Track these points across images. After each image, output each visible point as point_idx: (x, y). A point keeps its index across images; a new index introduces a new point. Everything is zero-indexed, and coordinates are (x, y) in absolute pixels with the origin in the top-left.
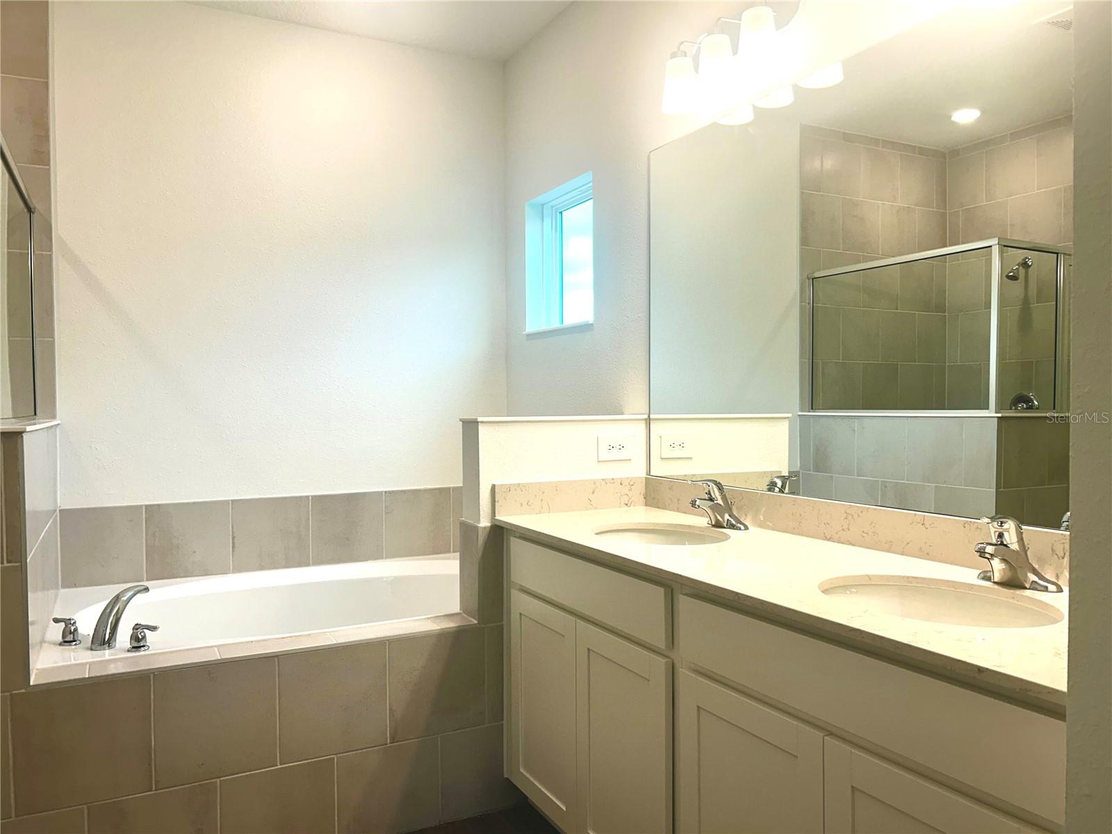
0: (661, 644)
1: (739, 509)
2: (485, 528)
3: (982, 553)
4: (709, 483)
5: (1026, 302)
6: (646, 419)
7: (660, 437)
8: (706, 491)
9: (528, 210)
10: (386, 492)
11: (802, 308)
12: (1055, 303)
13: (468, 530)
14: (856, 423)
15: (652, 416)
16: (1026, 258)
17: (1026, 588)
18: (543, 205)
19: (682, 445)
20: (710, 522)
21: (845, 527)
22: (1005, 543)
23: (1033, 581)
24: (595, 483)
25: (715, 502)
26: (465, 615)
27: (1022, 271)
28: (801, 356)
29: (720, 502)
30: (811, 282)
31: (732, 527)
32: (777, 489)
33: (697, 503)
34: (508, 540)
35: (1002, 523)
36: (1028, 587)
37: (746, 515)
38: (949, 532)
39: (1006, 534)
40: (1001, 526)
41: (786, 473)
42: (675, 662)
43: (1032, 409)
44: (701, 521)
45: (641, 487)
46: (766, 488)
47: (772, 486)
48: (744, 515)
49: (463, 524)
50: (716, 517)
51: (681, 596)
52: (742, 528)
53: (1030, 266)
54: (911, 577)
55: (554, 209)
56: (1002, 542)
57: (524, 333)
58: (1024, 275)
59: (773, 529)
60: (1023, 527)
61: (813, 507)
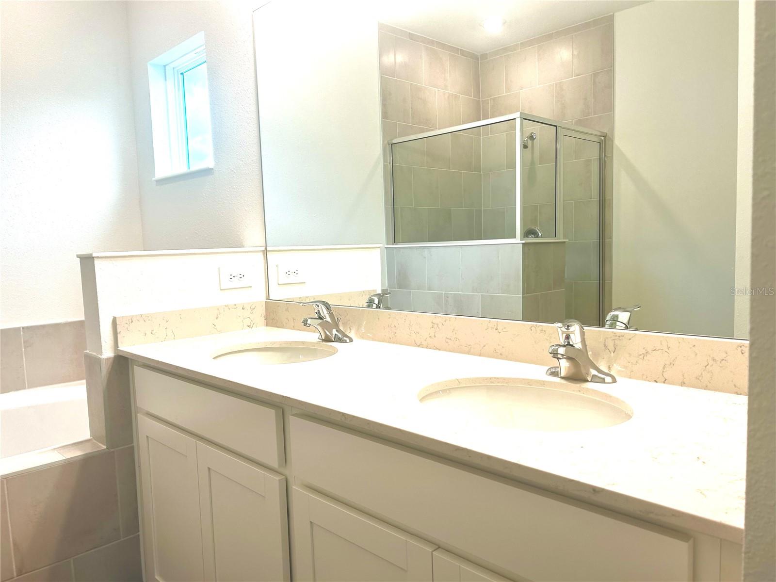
0: (274, 463)
1: (344, 324)
2: (108, 359)
3: (555, 354)
4: (319, 304)
5: (533, 163)
6: (263, 251)
7: (277, 266)
8: (316, 311)
9: (151, 70)
10: (23, 328)
11: (385, 167)
12: (555, 164)
13: (92, 363)
14: (426, 252)
15: (268, 249)
16: (532, 133)
17: (587, 381)
18: (165, 66)
19: (296, 272)
20: (320, 337)
21: (432, 335)
22: (571, 343)
23: (593, 375)
24: (218, 309)
25: (324, 320)
26: (95, 441)
27: (530, 142)
28: (386, 204)
29: (328, 319)
30: (391, 148)
31: (340, 340)
32: (375, 306)
33: (309, 322)
34: (133, 368)
35: (568, 326)
36: (589, 380)
37: (350, 329)
38: (518, 335)
39: (572, 336)
40: (568, 329)
41: (380, 292)
42: (289, 478)
43: (537, 237)
44: (312, 337)
45: (261, 311)
46: (365, 305)
47: (371, 302)
48: (348, 329)
49: (87, 356)
50: (325, 333)
51: (290, 416)
52: (348, 341)
53: (534, 139)
54: (493, 378)
55: (175, 70)
56: (569, 342)
57: (153, 179)
58: (531, 145)
59: (373, 340)
60: (584, 327)
61: (405, 319)
